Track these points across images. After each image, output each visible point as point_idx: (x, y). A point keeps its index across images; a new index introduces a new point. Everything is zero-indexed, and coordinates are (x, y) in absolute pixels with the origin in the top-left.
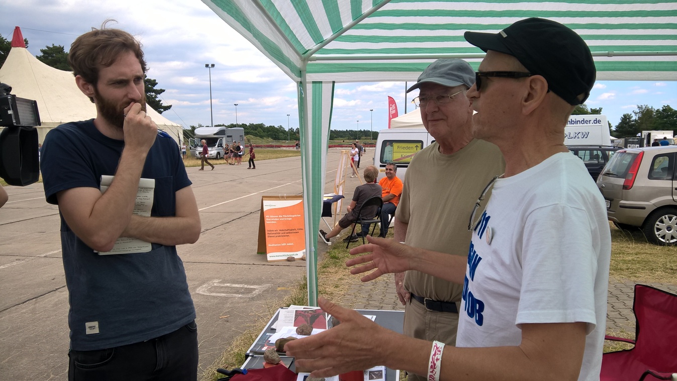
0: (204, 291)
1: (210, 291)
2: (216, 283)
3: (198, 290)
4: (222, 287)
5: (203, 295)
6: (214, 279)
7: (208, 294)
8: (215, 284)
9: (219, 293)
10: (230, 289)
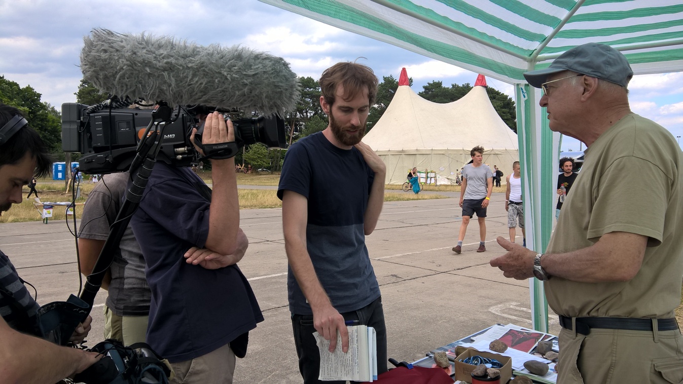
0: (497, 311)
1: (503, 311)
2: (513, 305)
3: (492, 308)
4: (517, 310)
5: (494, 314)
6: (513, 301)
7: (500, 314)
8: (511, 307)
9: (511, 315)
10: (524, 313)
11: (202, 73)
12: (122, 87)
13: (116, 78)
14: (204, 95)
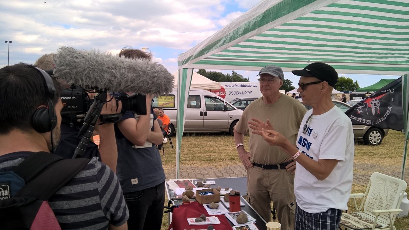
11: (132, 71)
12: (86, 79)
13: (83, 73)
14: (132, 83)
